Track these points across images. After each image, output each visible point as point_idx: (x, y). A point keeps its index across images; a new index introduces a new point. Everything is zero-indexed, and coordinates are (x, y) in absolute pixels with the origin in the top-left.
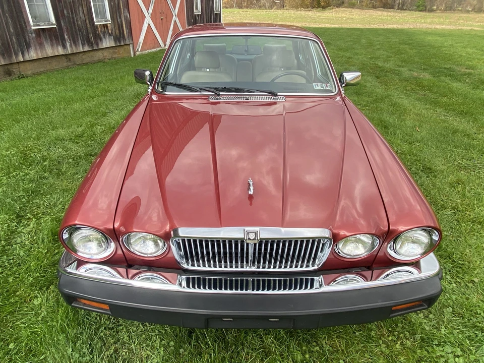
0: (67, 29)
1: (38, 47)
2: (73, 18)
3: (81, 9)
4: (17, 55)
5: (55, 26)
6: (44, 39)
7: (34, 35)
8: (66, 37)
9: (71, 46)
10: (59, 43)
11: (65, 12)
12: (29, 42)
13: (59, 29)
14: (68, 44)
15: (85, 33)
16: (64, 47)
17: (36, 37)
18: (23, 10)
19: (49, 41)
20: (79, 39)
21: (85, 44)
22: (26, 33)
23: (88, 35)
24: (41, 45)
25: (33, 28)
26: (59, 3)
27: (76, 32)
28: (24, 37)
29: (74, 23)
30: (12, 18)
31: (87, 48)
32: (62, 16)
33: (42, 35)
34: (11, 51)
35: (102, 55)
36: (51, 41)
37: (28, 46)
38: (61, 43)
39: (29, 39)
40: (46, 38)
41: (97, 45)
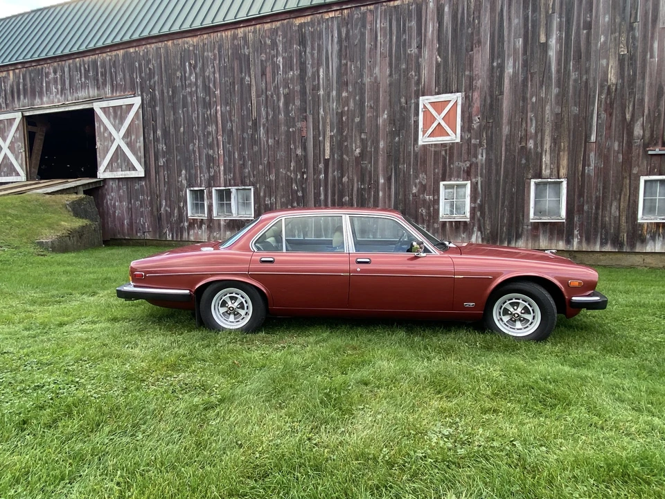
0: (581, 225)
1: (530, 238)
2: (597, 214)
3: (615, 204)
4: (502, 242)
5: (564, 221)
6: (541, 232)
7: (530, 227)
8: (576, 232)
9: (580, 242)
10: (563, 237)
11: (586, 208)
12: (522, 233)
13: (567, 224)
14: (576, 241)
15: (612, 231)
16: (569, 242)
17: (532, 229)
18: (526, 205)
19: (548, 235)
20: (599, 236)
21: (606, 243)
22: (521, 225)
23: (619, 233)
24: (535, 237)
25: (531, 221)
26: (579, 198)
27: (595, 229)
28: (517, 229)
29: (596, 219)
30: (510, 211)
31: (608, 248)
32: (578, 211)
33: (540, 227)
34: (497, 238)
35: (641, 260)
36: (551, 234)
37: (518, 237)
38: (564, 238)
39: (522, 230)
40: (544, 232)
41: (633, 245)
